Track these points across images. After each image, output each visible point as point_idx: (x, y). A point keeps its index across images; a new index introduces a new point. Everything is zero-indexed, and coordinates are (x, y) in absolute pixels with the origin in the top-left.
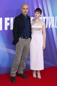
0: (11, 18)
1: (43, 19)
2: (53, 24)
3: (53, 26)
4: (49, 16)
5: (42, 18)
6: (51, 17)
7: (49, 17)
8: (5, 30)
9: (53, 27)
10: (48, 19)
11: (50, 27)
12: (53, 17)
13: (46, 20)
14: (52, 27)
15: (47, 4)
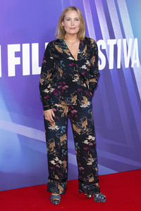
0: (23, 45)
1: (108, 46)
2: (136, 59)
3: (136, 62)
4: (124, 37)
5: (106, 42)
6: (131, 40)
7: (124, 40)
8: (9, 76)
9: (135, 64)
10: (122, 45)
11: (127, 66)
12: (136, 39)
13: (116, 47)
14: (132, 66)
15: (119, 6)
